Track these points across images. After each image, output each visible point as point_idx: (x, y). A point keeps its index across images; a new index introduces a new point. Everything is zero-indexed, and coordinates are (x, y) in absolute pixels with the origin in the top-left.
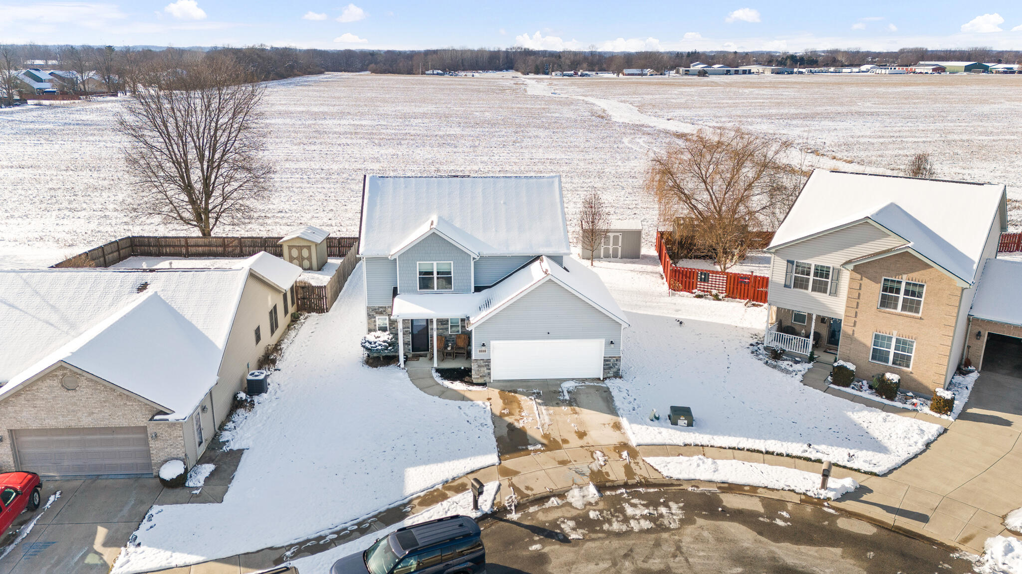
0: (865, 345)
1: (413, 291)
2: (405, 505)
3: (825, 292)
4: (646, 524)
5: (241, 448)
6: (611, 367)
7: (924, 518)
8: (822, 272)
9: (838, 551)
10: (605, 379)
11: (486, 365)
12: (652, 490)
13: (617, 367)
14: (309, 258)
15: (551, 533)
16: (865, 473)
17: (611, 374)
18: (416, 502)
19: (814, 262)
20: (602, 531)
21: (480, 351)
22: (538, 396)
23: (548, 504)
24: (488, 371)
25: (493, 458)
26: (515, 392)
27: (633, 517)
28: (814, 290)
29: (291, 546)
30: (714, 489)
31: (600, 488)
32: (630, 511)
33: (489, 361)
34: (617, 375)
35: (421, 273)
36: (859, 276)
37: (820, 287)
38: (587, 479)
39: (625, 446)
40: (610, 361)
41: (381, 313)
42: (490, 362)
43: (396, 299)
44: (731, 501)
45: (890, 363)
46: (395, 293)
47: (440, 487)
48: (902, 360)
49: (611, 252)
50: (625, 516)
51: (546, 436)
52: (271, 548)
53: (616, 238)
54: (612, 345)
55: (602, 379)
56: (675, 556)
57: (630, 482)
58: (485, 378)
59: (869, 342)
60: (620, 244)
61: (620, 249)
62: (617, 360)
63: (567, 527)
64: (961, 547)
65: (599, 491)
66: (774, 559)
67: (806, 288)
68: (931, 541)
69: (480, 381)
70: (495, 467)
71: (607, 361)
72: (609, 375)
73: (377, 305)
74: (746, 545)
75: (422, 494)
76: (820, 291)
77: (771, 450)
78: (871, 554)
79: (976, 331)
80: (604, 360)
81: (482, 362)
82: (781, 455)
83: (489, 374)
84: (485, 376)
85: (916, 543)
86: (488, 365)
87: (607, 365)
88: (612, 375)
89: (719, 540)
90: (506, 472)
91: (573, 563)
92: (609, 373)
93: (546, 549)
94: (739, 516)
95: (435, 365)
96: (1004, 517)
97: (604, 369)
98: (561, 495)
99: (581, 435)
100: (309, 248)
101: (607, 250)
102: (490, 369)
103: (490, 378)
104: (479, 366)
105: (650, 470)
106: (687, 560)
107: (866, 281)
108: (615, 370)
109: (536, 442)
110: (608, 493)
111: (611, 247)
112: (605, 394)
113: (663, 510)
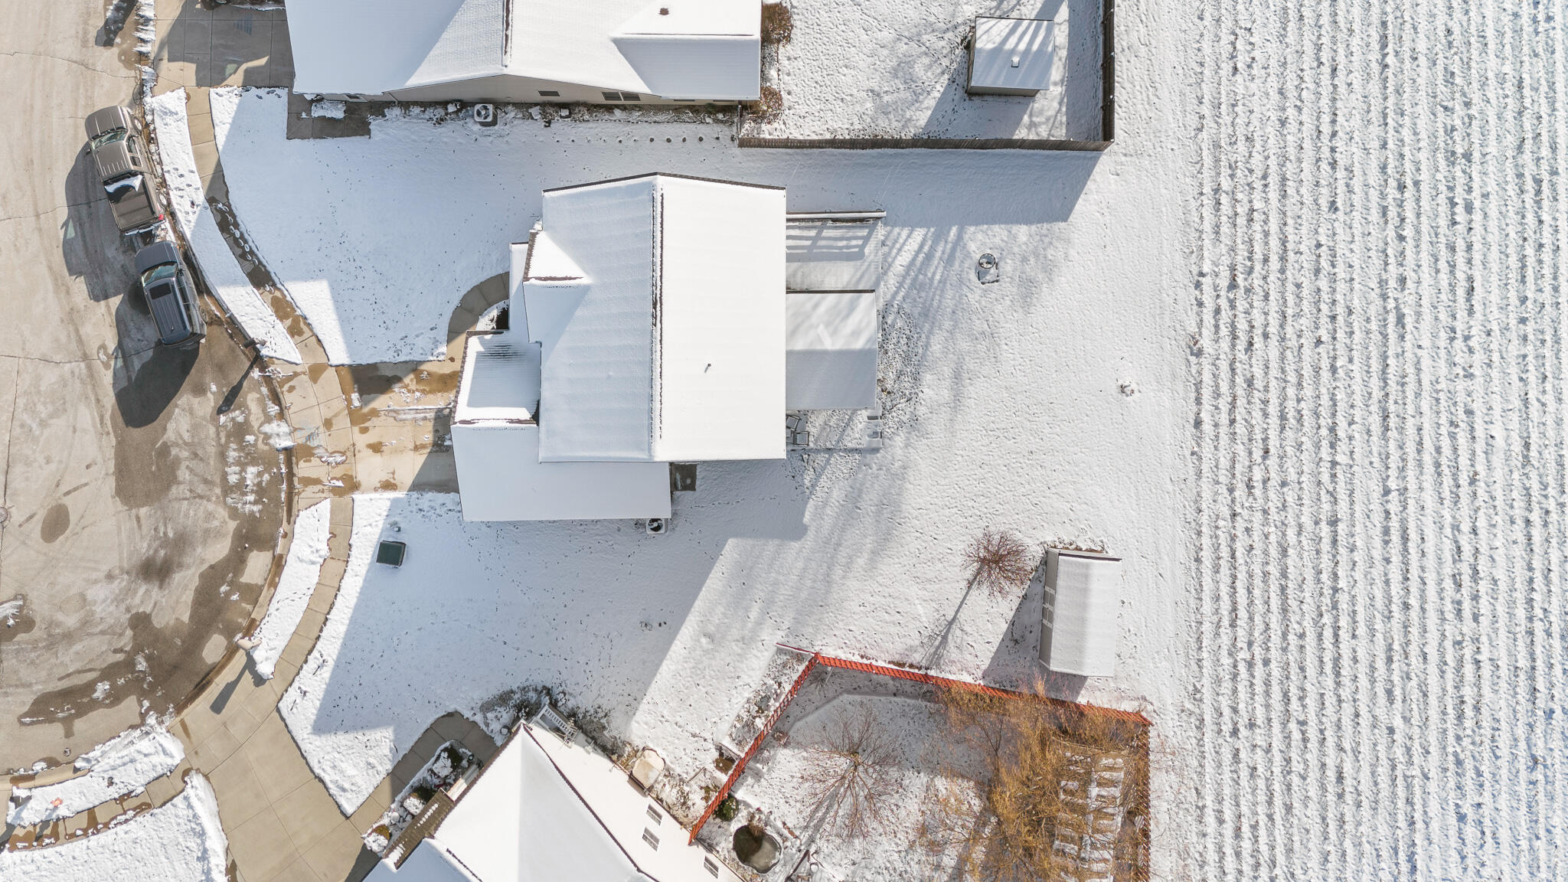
2: (274, 285)
4: (233, 479)
5: (372, 133)
9: (186, 618)
12: (283, 496)
15: (230, 400)
16: (282, 696)
18: (278, 294)
20: (228, 442)
23: (270, 404)
27: (243, 470)
30: (279, 551)
31: (288, 451)
32: (252, 471)
38: (302, 441)
39: (352, 485)
44: (259, 559)
47: (298, 312)
50: (247, 464)
51: (376, 413)
56: (191, 491)
57: (296, 480)
63: (238, 416)
64: (179, 719)
65: (286, 449)
66: (180, 565)
68: (192, 698)
70: (326, 360)
74: (199, 550)
75: (288, 298)
77: (328, 623)
78: (179, 642)
82: (321, 631)
85: (189, 687)
89: (207, 531)
90: (316, 372)
91: (191, 414)
93: (209, 395)
94: (237, 560)
96: (206, 777)
98: (281, 416)
99: (376, 448)
105: (311, 502)
106: (186, 499)
109: (363, 402)
110: (282, 457)
113: (251, 498)
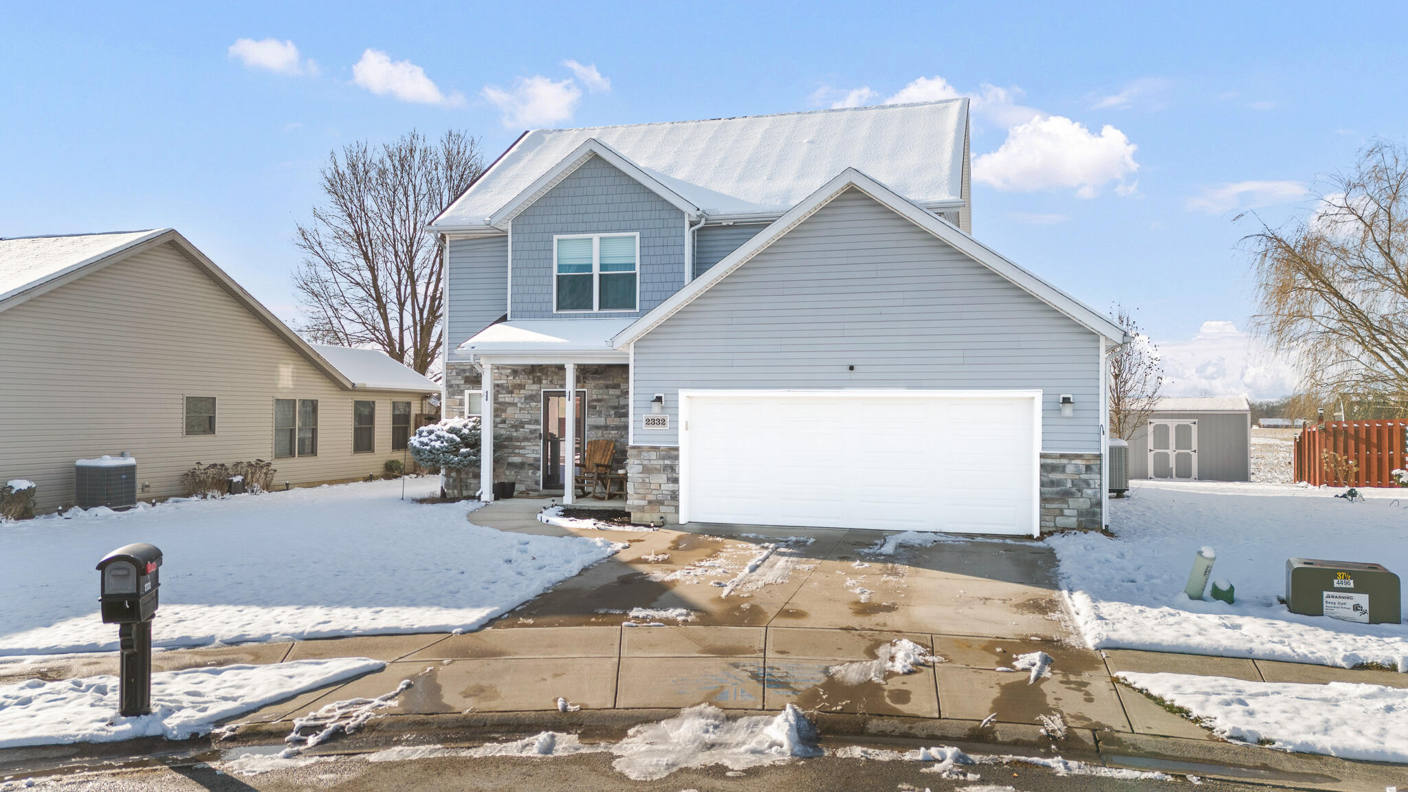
1: (545, 314)
6: (1067, 494)
10: (1043, 535)
11: (665, 467)
12: (1122, 774)
13: (1089, 491)
21: (648, 422)
22: (794, 545)
24: (671, 486)
26: (731, 537)
31: (824, 731)
33: (672, 454)
34: (1093, 523)
35: (561, 267)
38: (779, 698)
39: (1043, 643)
40: (1063, 469)
41: (476, 382)
42: (677, 458)
43: (494, 326)
49: (1172, 464)
51: (733, 597)
53: (1183, 432)
54: (1068, 410)
55: (1036, 534)
58: (663, 509)
60: (1195, 446)
61: (1195, 457)
62: (1088, 468)
65: (808, 740)
69: (647, 517)
70: (443, 636)
71: (1054, 468)
72: (1061, 521)
73: (468, 361)
80: (1042, 466)
81: (653, 455)
83: (675, 496)
84: (661, 503)
86: (673, 468)
87: (1053, 483)
88: (1073, 522)
92: (1061, 514)
95: (568, 499)
97: (1044, 499)
99: (873, 609)
101: (1161, 460)
102: (676, 481)
103: (677, 511)
104: (647, 470)
105: (1143, 707)
108: (1083, 503)
109: (675, 607)
111: (1172, 452)
112: (1034, 558)
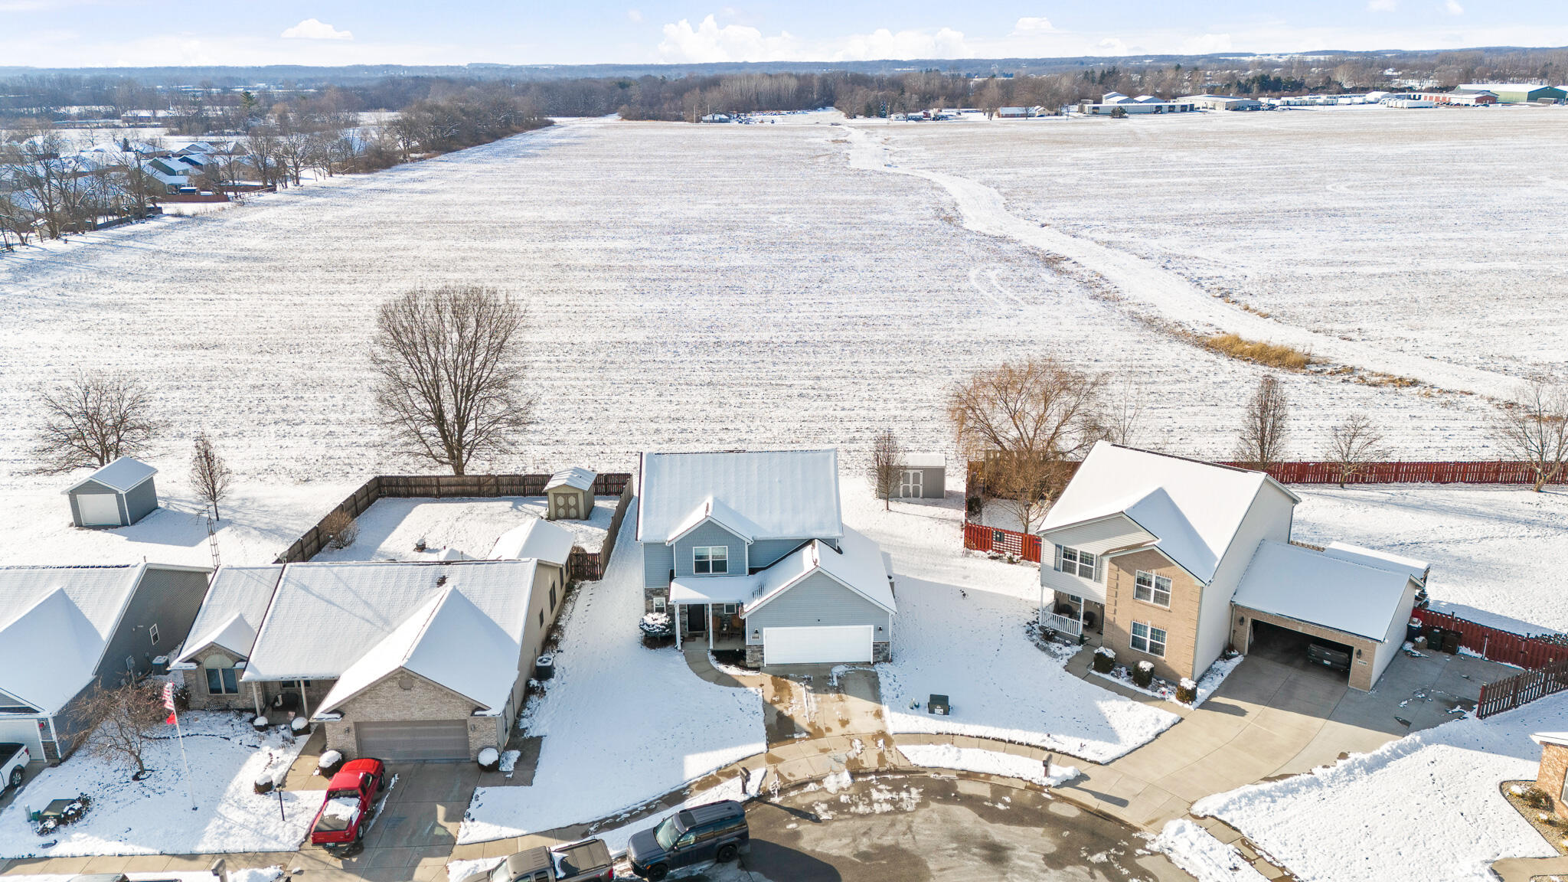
0: (1125, 632)
1: (690, 575)
2: (684, 789)
3: (1091, 577)
4: (887, 807)
5: (541, 734)
6: (881, 652)
7: (1123, 803)
8: (1087, 559)
9: (1040, 830)
10: (875, 663)
11: (759, 651)
12: (898, 777)
13: (887, 651)
14: (576, 507)
15: (805, 815)
16: (1091, 762)
17: (881, 657)
18: (694, 787)
19: (1079, 548)
20: (849, 813)
21: (753, 637)
22: (809, 681)
23: (806, 790)
24: (761, 656)
25: (761, 747)
26: (787, 677)
27: (878, 801)
28: (1080, 575)
29: (594, 823)
30: (953, 776)
31: (854, 775)
32: (875, 795)
33: (761, 646)
34: (887, 660)
35: (697, 557)
36: (1116, 567)
37: (1086, 573)
38: (843, 766)
39: (882, 734)
40: (879, 646)
41: (658, 595)
42: (763, 648)
43: (673, 583)
44: (965, 787)
45: (1147, 651)
46: (672, 577)
47: (714, 773)
48: (1156, 649)
49: (911, 491)
50: (870, 800)
51: (811, 724)
52: (578, 824)
53: (916, 476)
54: (881, 631)
55: (871, 663)
56: (905, 834)
57: (881, 769)
58: (758, 663)
59: (1128, 629)
60: (921, 483)
61: (921, 488)
62: (886, 644)
63: (820, 809)
64: (1145, 828)
65: (852, 778)
66: (986, 837)
67: (1074, 572)
68: (1121, 822)
69: (754, 665)
70: (763, 756)
71: (877, 646)
72: (878, 659)
73: (654, 587)
74: (966, 825)
75: (699, 779)
76: (1086, 576)
77: (1013, 739)
78: (1066, 833)
79: (1239, 617)
80: (874, 645)
81: (755, 648)
82: (1021, 744)
83: (762, 659)
84: (758, 661)
85: (1108, 824)
86: (761, 651)
87: (876, 649)
88: (882, 659)
89: (944, 821)
90: (772, 760)
91: (821, 839)
92: (879, 657)
93: (801, 828)
94: (970, 801)
95: (711, 647)
96: (1192, 803)
97: (874, 654)
98: (819, 781)
99: (844, 723)
100: (576, 496)
101: (906, 489)
102: (763, 655)
103: (763, 663)
104: (753, 651)
105: (900, 757)
106: (914, 838)
107: (1122, 572)
108: (884, 654)
109: (802, 730)
110: (860, 779)
111: (911, 486)
112: (872, 680)
113: (904, 795)
